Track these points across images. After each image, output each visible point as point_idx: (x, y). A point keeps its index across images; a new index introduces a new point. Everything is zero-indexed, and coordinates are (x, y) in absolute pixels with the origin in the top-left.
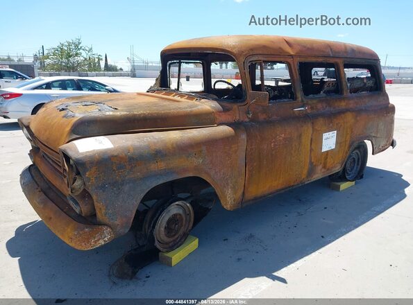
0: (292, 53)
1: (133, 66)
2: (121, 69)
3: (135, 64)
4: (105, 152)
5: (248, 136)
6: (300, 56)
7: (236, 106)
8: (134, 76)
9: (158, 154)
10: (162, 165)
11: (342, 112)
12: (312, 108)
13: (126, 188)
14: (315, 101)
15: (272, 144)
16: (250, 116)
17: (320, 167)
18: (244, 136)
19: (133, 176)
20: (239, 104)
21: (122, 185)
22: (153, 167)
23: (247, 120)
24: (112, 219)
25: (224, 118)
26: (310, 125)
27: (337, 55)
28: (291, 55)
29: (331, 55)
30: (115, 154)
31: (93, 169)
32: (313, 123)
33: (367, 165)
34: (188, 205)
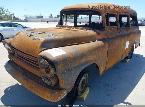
0: (117, 11)
1: (26, 18)
2: (20, 19)
3: (27, 17)
4: (64, 56)
5: (108, 44)
6: (119, 12)
7: (102, 32)
8: (27, 21)
9: (83, 55)
11: (130, 34)
12: (123, 32)
13: (73, 71)
14: (123, 30)
15: (115, 47)
16: (107, 36)
17: (124, 55)
18: (107, 45)
19: (75, 66)
20: (103, 31)
21: (71, 70)
22: (82, 61)
23: (106, 38)
24: (67, 86)
25: (99, 37)
26: (123, 39)
28: (117, 12)
30: (68, 56)
31: (61, 65)
32: (124, 38)
33: (134, 53)
34: (87, 75)
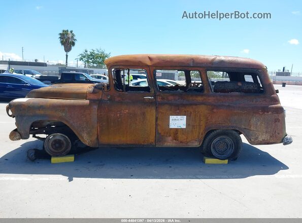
0: (149, 65)
5: (99, 107)
6: (156, 66)
7: (101, 91)
10: (42, 112)
12: (163, 98)
16: (108, 97)
18: (96, 107)
20: (104, 91)
22: (38, 112)
25: (92, 97)
27: (199, 65)
29: (192, 65)
